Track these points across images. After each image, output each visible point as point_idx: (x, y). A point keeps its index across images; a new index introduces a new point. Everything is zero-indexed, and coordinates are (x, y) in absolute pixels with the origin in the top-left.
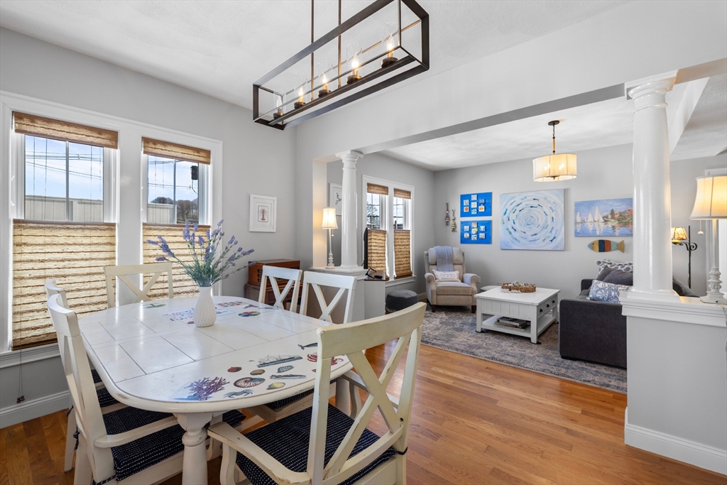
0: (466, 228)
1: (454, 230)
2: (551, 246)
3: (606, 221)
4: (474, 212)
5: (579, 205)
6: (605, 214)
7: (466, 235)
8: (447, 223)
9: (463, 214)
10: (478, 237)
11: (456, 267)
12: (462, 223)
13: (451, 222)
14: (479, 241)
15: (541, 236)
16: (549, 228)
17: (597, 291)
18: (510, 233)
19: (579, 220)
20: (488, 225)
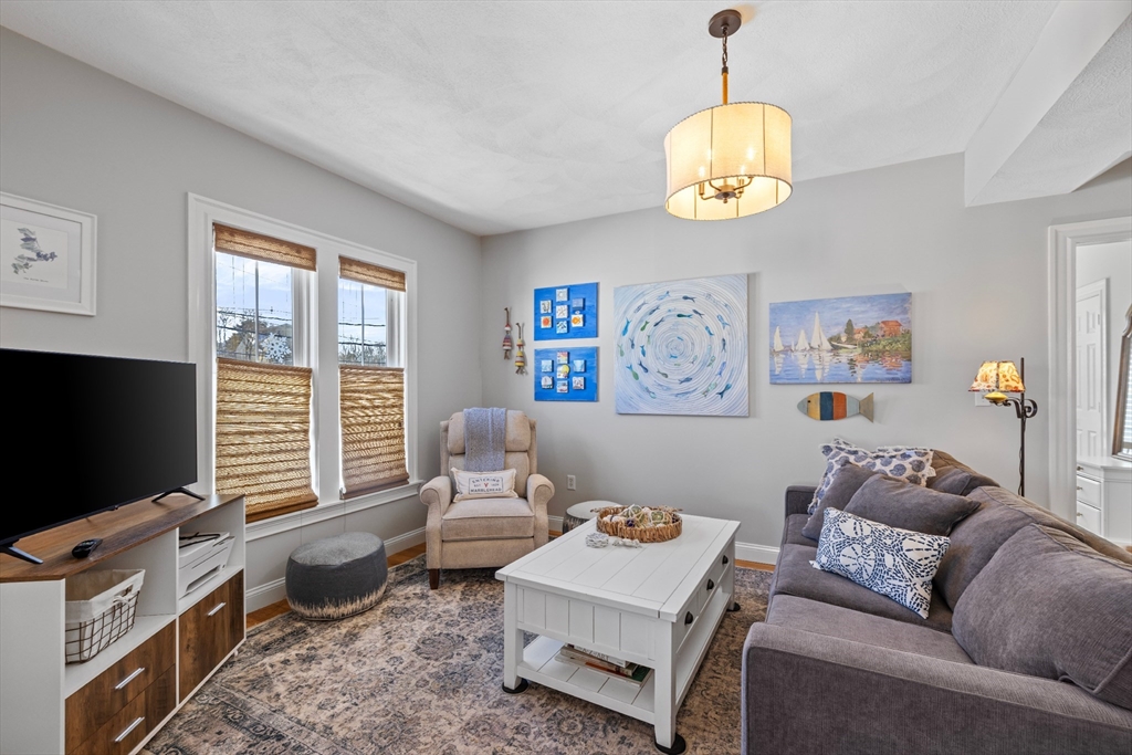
0: (546, 365)
1: (521, 370)
2: (720, 406)
3: (835, 348)
4: (561, 329)
5: (776, 310)
6: (835, 331)
7: (546, 382)
8: (507, 354)
9: (540, 334)
10: (570, 385)
11: (512, 458)
12: (537, 352)
13: (516, 352)
14: (573, 395)
15: (699, 383)
16: (717, 365)
17: (841, 546)
18: (636, 376)
19: (779, 346)
20: (591, 357)
